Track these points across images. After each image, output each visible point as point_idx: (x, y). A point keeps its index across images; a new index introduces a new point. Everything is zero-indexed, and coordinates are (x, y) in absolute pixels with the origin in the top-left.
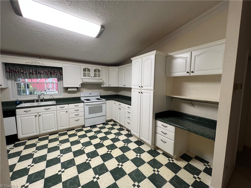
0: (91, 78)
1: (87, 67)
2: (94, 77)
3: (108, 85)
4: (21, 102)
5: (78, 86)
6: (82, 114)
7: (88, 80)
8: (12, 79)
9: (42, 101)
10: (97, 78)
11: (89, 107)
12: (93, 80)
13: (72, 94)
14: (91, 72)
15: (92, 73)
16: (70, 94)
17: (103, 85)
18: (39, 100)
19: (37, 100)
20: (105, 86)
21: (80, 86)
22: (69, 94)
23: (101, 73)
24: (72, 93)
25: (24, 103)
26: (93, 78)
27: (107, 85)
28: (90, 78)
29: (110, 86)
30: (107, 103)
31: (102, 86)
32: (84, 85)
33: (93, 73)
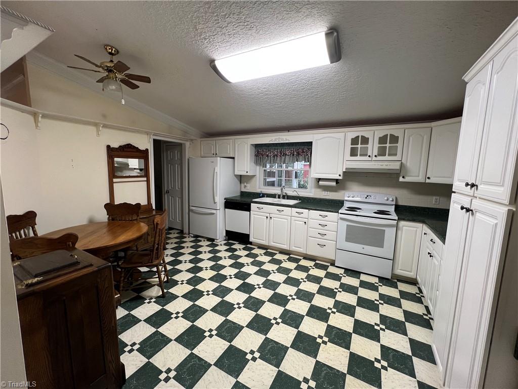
0: (370, 159)
1: (360, 134)
2: (376, 156)
3: (420, 178)
4: (264, 195)
5: (337, 177)
6: (331, 235)
7: (360, 163)
8: (260, 165)
9: (284, 197)
10: (387, 158)
11: (347, 225)
12: (373, 163)
13: (328, 192)
14: (370, 146)
15: (373, 147)
16: (326, 192)
17: (403, 177)
18: (281, 196)
19: (279, 195)
20: (408, 179)
21: (341, 178)
22: (324, 192)
23: (399, 145)
24: (330, 191)
25: (267, 197)
26: (374, 158)
27: (419, 176)
28: (367, 158)
29: (428, 181)
30: (404, 227)
31: (401, 179)
32: (351, 176)
33: (377, 145)
